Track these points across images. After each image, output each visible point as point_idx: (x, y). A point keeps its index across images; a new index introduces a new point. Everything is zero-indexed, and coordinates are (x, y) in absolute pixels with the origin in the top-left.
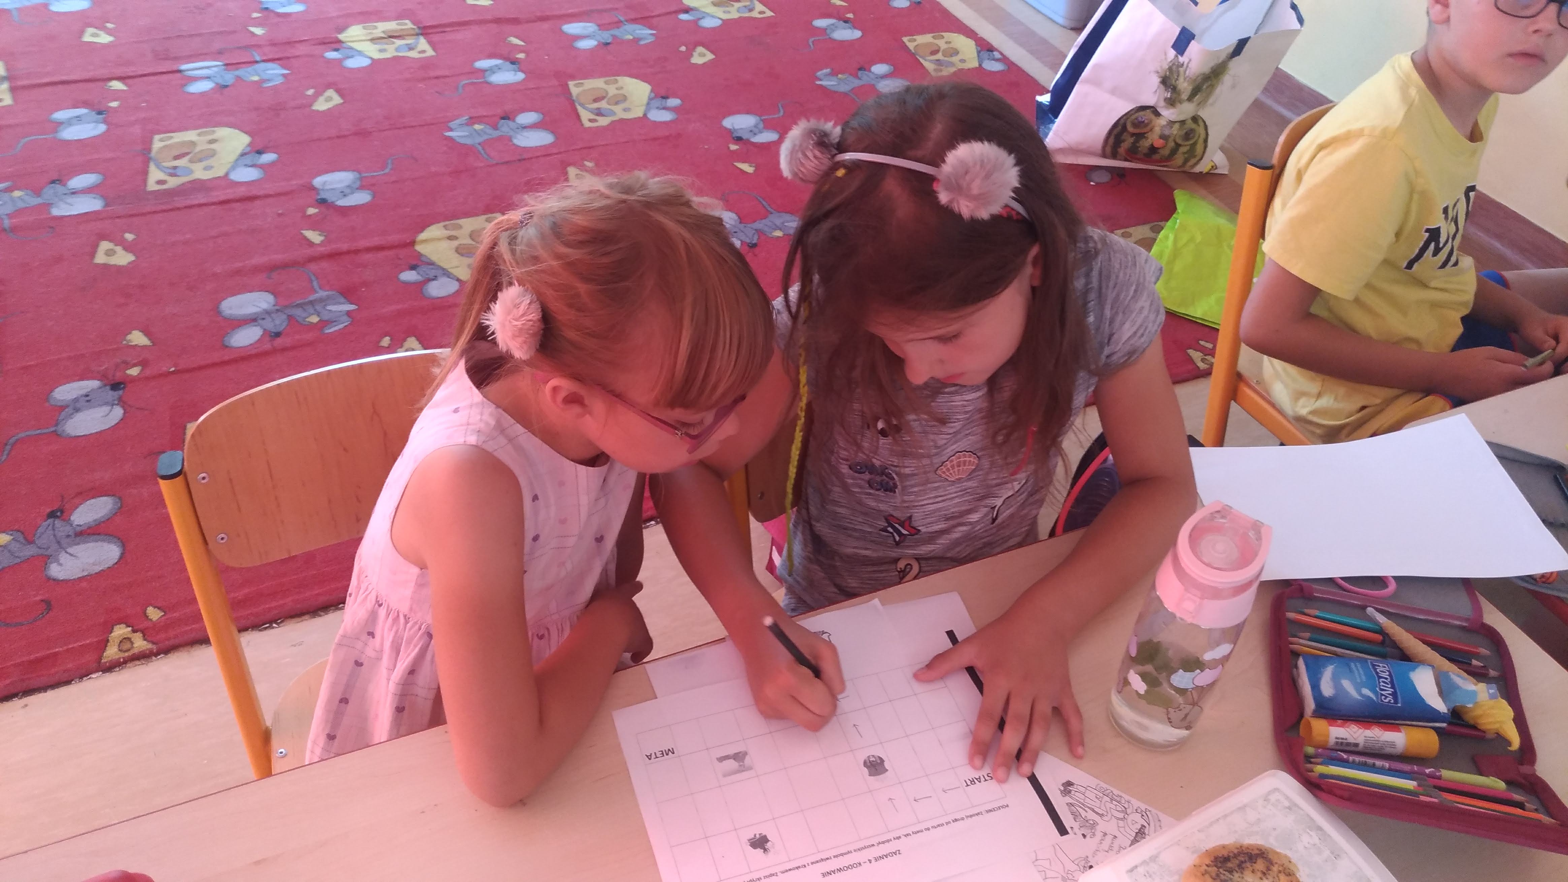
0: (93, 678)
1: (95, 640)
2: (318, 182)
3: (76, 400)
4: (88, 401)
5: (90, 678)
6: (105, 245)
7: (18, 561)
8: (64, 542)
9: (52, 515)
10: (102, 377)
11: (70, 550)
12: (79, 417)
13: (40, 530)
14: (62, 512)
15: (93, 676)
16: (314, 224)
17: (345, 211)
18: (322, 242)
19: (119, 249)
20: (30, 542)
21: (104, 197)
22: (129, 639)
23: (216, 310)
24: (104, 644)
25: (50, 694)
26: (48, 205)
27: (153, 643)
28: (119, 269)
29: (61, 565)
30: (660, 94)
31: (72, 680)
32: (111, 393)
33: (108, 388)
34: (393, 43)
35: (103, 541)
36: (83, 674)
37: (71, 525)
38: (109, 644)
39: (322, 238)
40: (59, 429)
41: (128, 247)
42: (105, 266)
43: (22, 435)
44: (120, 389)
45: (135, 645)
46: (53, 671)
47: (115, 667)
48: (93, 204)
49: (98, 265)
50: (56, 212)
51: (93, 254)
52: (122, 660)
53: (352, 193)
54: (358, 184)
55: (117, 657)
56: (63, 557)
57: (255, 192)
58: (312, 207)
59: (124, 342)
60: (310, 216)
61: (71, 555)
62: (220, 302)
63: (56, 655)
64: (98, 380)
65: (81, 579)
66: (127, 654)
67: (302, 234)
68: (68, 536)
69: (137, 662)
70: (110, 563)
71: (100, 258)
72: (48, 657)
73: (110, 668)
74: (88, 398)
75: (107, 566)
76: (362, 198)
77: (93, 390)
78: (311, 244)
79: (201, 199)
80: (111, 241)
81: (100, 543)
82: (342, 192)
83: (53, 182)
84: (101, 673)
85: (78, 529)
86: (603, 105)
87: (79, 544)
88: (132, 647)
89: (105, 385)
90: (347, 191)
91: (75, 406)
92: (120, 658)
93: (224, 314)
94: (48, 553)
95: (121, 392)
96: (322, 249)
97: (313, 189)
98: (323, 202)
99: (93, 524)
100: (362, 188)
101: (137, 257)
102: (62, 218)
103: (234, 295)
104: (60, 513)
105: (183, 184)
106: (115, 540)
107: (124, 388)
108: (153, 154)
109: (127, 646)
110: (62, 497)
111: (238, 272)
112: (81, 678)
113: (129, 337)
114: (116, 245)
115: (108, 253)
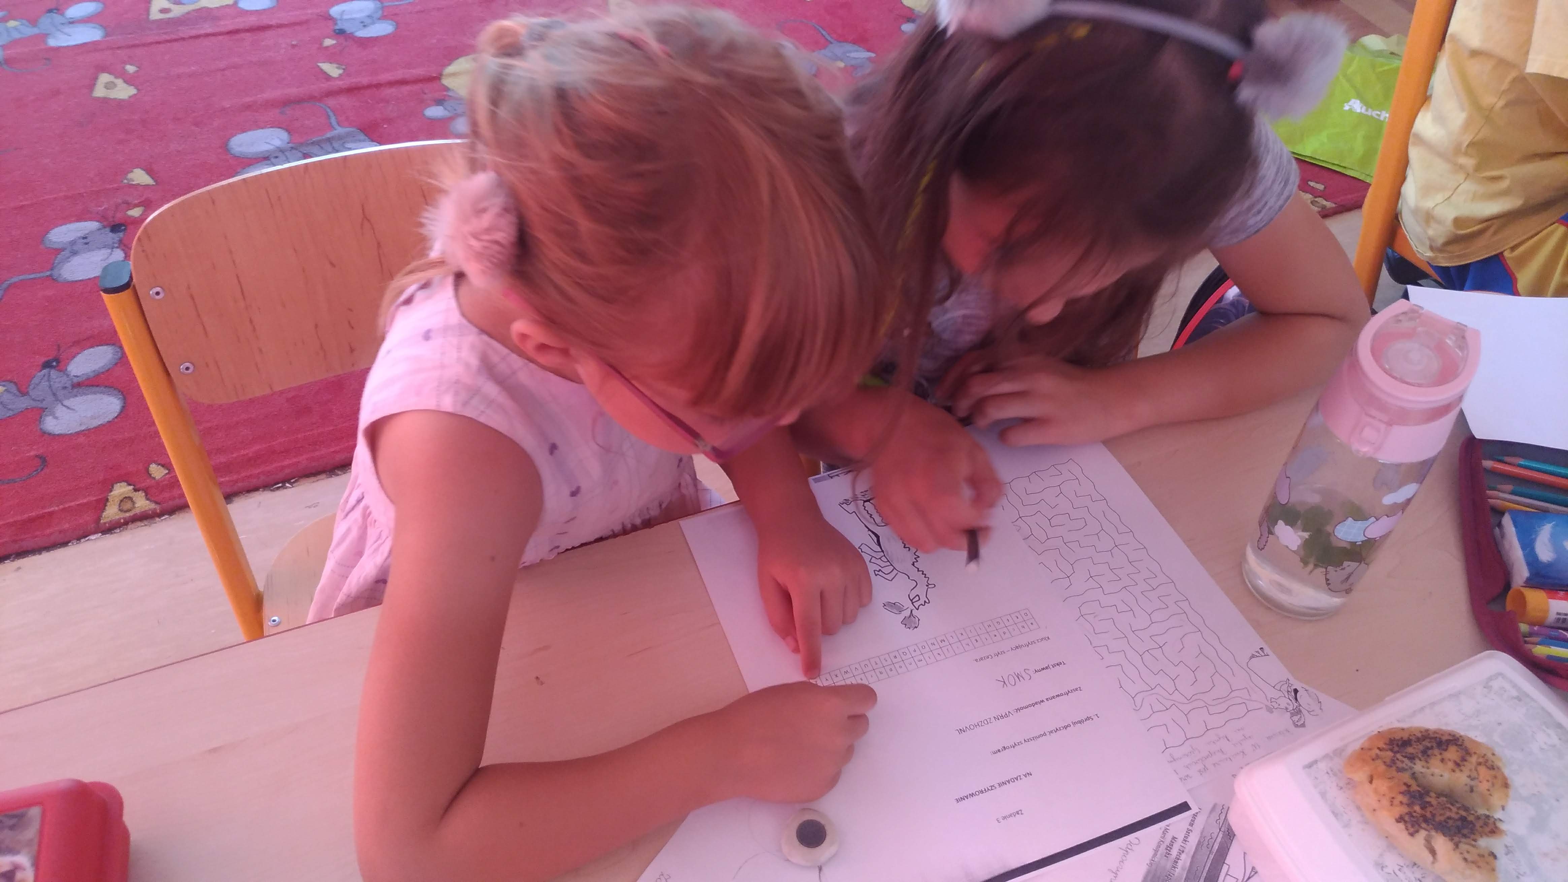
0: (92, 540)
1: (94, 499)
2: (335, 11)
3: (73, 243)
4: (86, 244)
5: (88, 540)
6: (104, 78)
7: (10, 413)
8: (61, 393)
9: (47, 365)
10: (102, 218)
11: (66, 403)
12: (76, 260)
13: (35, 380)
14: (58, 361)
15: (92, 537)
16: (332, 56)
17: (365, 43)
18: (341, 75)
19: (119, 82)
20: (24, 393)
21: (104, 27)
22: (130, 498)
23: (225, 147)
24: (102, 503)
25: (45, 556)
26: (44, 37)
27: (156, 503)
28: (120, 104)
29: (56, 418)
31: (69, 542)
32: (111, 234)
33: (108, 229)
35: (103, 393)
36: (82, 535)
37: (68, 376)
38: (108, 504)
39: (341, 71)
40: (55, 273)
41: (129, 80)
42: (105, 101)
43: (15, 279)
44: (119, 232)
45: (136, 505)
46: (48, 531)
47: (116, 528)
48: (91, 34)
49: (98, 99)
50: (52, 42)
51: (92, 86)
52: (122, 521)
53: (373, 23)
54: (380, 13)
55: (117, 517)
56: (60, 410)
57: (266, 21)
58: (328, 37)
59: (125, 181)
60: (327, 47)
61: (68, 408)
62: (229, 140)
63: (51, 514)
64: (98, 221)
65: (78, 434)
66: (128, 515)
67: (318, 66)
68: (65, 388)
69: (139, 524)
70: (110, 417)
71: (99, 92)
72: (42, 517)
73: (110, 529)
74: (85, 241)
75: (107, 420)
76: (384, 28)
77: (92, 232)
78: (328, 77)
79: (208, 28)
80: (110, 73)
81: (98, 396)
82: (362, 22)
83: (50, 11)
84: (100, 534)
85: (75, 380)
87: (76, 396)
88: (134, 507)
89: (105, 227)
90: (368, 21)
91: (73, 249)
92: (121, 519)
93: (233, 152)
94: (44, 405)
95: (121, 235)
96: (340, 83)
97: (329, 18)
98: (341, 33)
99: (92, 375)
100: (384, 17)
101: (138, 90)
102: (58, 49)
103: (244, 131)
104: (56, 363)
105: (188, 13)
106: (116, 392)
107: (125, 229)
109: (128, 505)
110: (59, 347)
111: (248, 107)
112: (79, 539)
113: (130, 176)
114: (116, 77)
115: (109, 86)
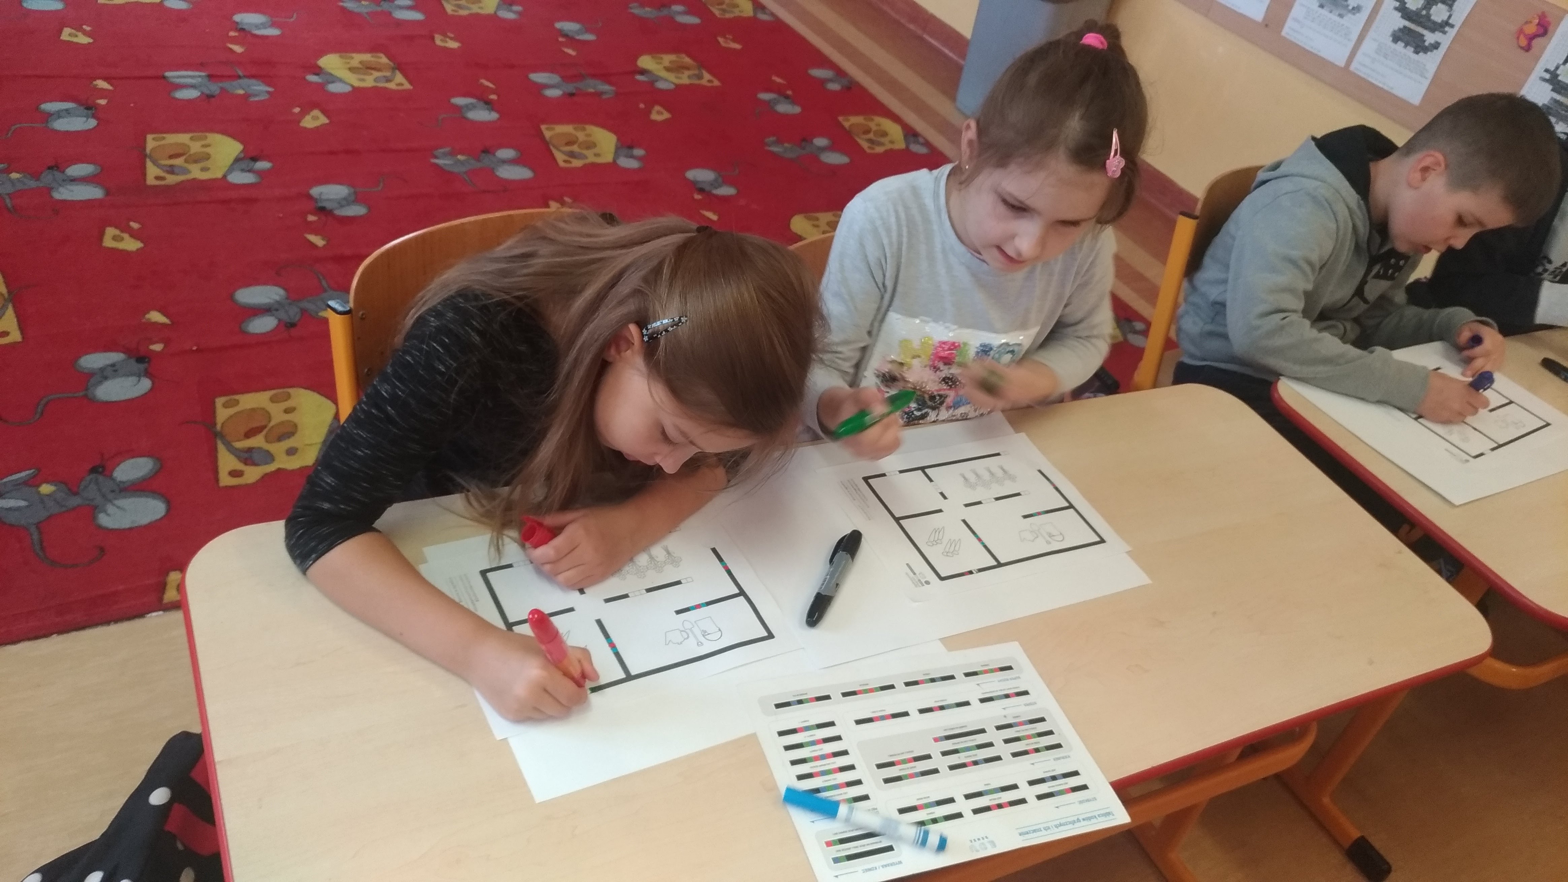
1: (159, 581)
2: (315, 191)
3: (102, 370)
4: (115, 371)
5: (152, 616)
6: (110, 232)
7: (64, 509)
8: (109, 495)
9: (94, 470)
11: (117, 502)
12: (108, 384)
13: (83, 484)
14: (103, 467)
15: (155, 615)
16: (316, 229)
17: (344, 220)
18: (324, 246)
19: (126, 236)
20: (76, 494)
21: (103, 187)
23: (231, 299)
24: (162, 586)
25: (115, 629)
26: (49, 190)
28: (129, 254)
29: (108, 515)
30: (625, 144)
31: (135, 616)
32: (137, 365)
33: (133, 360)
34: (371, 74)
35: (147, 497)
36: (146, 612)
37: (114, 481)
38: (167, 587)
39: (324, 243)
40: (90, 394)
41: (134, 235)
42: (115, 250)
43: (52, 397)
44: (145, 363)
46: (115, 608)
48: (94, 193)
49: (107, 249)
50: (57, 196)
51: (100, 237)
53: (349, 205)
54: (353, 197)
56: (110, 509)
57: (257, 195)
58: (312, 214)
59: (144, 320)
60: (311, 221)
62: (234, 292)
63: (117, 593)
67: (305, 237)
70: (158, 517)
71: (108, 242)
72: (110, 594)
73: (171, 608)
74: (114, 368)
75: (155, 519)
76: (358, 210)
77: (118, 362)
78: (315, 246)
79: (205, 197)
80: (116, 227)
81: (144, 499)
82: (339, 203)
83: (51, 168)
84: (161, 613)
85: (122, 485)
86: (575, 148)
87: (124, 498)
89: (130, 358)
90: (344, 203)
91: (102, 375)
93: (239, 303)
94: (95, 504)
95: (146, 365)
96: (326, 252)
97: (310, 197)
98: (322, 210)
99: (136, 481)
100: (357, 201)
101: (145, 244)
102: (64, 202)
103: (246, 286)
104: (102, 469)
105: (182, 182)
106: (159, 497)
107: (149, 361)
108: (148, 151)
110: (103, 456)
112: (143, 616)
113: (147, 316)
114: (122, 231)
115: (115, 238)
